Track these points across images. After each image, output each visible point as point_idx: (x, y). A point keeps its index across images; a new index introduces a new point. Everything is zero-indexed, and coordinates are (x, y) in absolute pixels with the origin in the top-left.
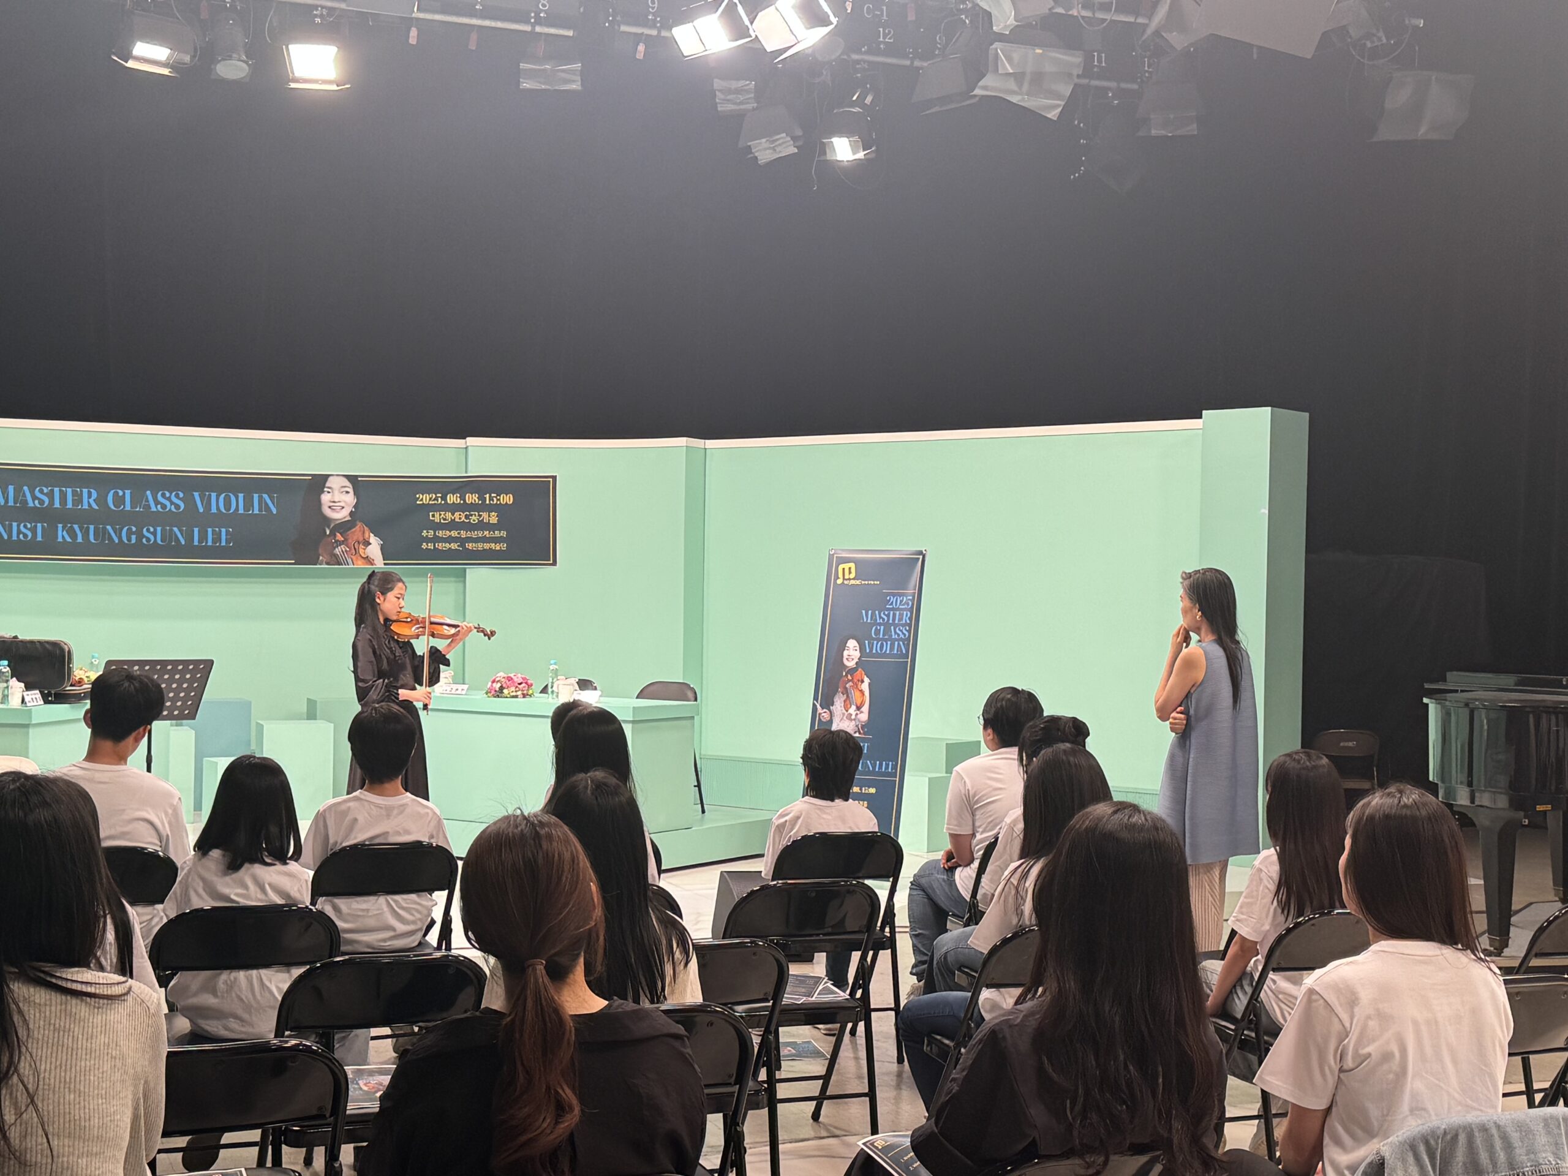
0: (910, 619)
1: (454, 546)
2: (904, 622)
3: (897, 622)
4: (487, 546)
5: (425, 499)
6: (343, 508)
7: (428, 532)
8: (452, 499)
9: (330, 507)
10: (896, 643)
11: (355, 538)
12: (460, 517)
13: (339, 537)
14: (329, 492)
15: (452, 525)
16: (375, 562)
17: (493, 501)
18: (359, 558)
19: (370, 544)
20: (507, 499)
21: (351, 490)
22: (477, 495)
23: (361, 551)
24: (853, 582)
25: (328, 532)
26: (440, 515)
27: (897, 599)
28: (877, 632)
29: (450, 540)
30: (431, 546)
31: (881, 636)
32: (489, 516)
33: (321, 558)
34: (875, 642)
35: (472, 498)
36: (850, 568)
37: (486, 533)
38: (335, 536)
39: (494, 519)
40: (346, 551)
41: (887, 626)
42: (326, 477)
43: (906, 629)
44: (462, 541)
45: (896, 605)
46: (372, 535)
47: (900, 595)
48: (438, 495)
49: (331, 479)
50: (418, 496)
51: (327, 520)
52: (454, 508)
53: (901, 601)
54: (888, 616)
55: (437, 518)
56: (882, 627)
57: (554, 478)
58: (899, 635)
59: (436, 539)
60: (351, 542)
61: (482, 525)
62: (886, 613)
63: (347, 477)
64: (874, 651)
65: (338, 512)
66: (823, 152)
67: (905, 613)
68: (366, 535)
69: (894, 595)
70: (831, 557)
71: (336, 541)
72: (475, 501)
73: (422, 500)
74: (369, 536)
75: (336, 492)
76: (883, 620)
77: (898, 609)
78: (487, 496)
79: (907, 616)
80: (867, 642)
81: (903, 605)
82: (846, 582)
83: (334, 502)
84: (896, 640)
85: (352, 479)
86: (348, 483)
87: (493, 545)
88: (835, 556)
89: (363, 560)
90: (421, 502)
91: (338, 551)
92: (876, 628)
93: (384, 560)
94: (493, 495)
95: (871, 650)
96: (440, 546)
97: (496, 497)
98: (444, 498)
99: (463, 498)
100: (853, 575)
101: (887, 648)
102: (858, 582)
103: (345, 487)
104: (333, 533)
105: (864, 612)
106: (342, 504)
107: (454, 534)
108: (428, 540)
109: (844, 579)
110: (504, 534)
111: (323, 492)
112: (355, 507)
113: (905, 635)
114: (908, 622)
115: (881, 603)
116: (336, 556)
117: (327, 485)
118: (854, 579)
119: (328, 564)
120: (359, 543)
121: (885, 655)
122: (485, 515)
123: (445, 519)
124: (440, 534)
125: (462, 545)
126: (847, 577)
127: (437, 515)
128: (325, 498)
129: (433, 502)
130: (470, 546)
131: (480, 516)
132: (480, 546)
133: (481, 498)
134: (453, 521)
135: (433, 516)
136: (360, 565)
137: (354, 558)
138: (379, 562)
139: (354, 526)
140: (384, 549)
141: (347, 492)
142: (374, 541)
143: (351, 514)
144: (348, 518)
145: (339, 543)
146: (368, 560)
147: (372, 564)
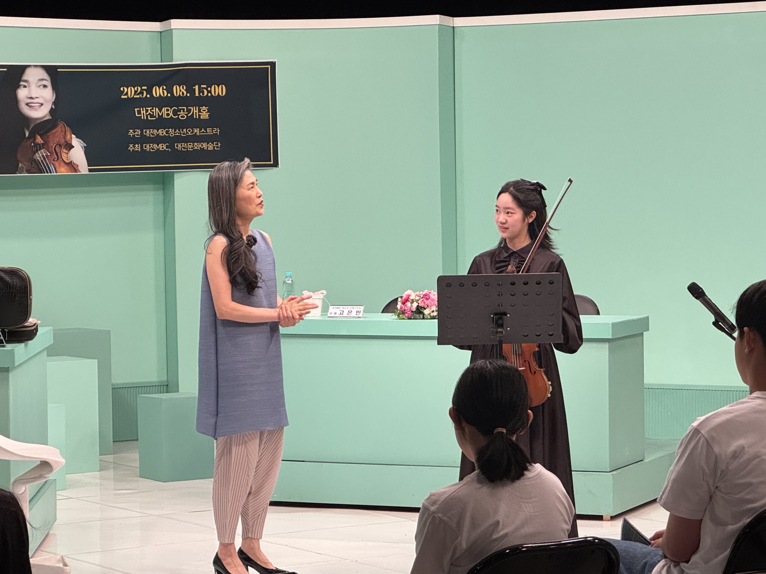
1: (162, 147)
4: (197, 146)
5: (130, 92)
6: (42, 104)
7: (135, 132)
8: (158, 92)
9: (27, 104)
11: (56, 140)
12: (167, 112)
13: (39, 140)
14: (25, 87)
15: (160, 123)
16: (80, 168)
17: (203, 93)
18: (62, 164)
19: (73, 147)
20: (219, 90)
21: (48, 83)
22: (185, 87)
23: (64, 156)
25: (27, 134)
26: (147, 111)
29: (158, 140)
30: (138, 147)
32: (200, 111)
33: (20, 165)
35: (179, 91)
37: (197, 131)
38: (35, 139)
39: (205, 115)
40: (47, 156)
42: (22, 69)
44: (171, 141)
46: (73, 136)
48: (143, 88)
50: (122, 89)
51: (26, 120)
52: (161, 102)
55: (143, 113)
57: (273, 64)
59: (143, 140)
60: (52, 145)
61: (192, 122)
63: (45, 67)
65: (36, 110)
68: (68, 137)
71: (36, 145)
72: (183, 93)
73: (127, 94)
74: (71, 138)
75: (33, 86)
78: (197, 87)
83: (31, 98)
85: (50, 70)
86: (45, 76)
87: (205, 145)
89: (66, 167)
90: (126, 97)
91: (39, 156)
93: (88, 166)
94: (202, 86)
96: (148, 147)
97: (207, 89)
98: (149, 91)
99: (170, 91)
103: (43, 80)
104: (32, 136)
106: (40, 101)
107: (162, 132)
108: (134, 140)
110: (217, 131)
111: (18, 86)
112: (54, 103)
116: (36, 162)
117: (25, 77)
119: (28, 172)
120: (60, 145)
122: (194, 110)
123: (152, 116)
124: (148, 133)
125: (171, 146)
127: (143, 111)
128: (22, 93)
129: (138, 96)
130: (179, 146)
131: (189, 111)
132: (190, 146)
133: (190, 90)
134: (161, 117)
135: (139, 112)
136: (63, 171)
137: (57, 164)
138: (83, 167)
139: (54, 126)
140: (88, 153)
141: (45, 86)
142: (77, 143)
143: (52, 111)
144: (49, 117)
145: (40, 147)
146: (72, 166)
147: (76, 170)
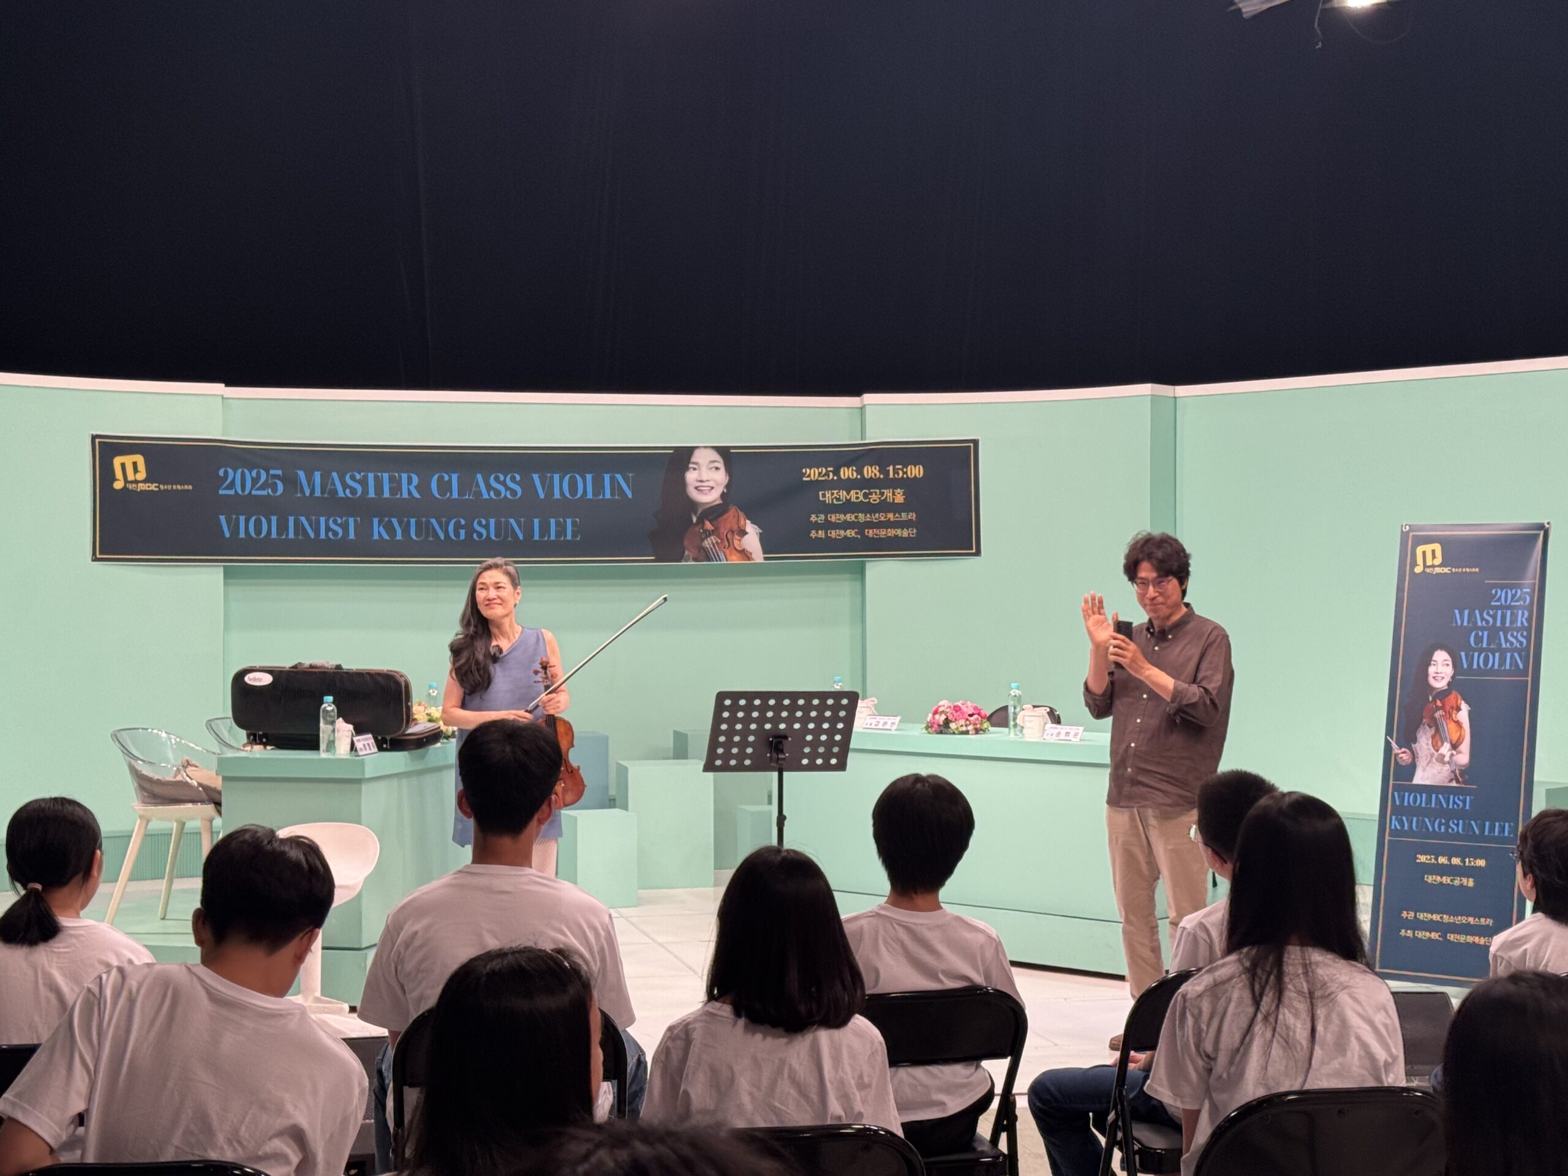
0: (1529, 620)
1: (851, 533)
2: (1519, 624)
3: (1508, 624)
4: (891, 532)
5: (812, 474)
6: (712, 488)
7: (817, 517)
8: (847, 473)
9: (696, 488)
10: (1509, 655)
11: (728, 526)
12: (856, 496)
13: (708, 526)
14: (695, 469)
15: (848, 507)
16: (753, 556)
17: (898, 474)
18: (734, 551)
19: (747, 533)
20: (916, 471)
21: (721, 465)
22: (877, 468)
23: (736, 543)
24: (1438, 570)
25: (695, 520)
26: (833, 494)
27: (1506, 593)
28: (1478, 639)
29: (846, 525)
30: (821, 534)
31: (1485, 645)
32: (894, 494)
33: (687, 553)
34: (1476, 654)
35: (871, 472)
36: (1433, 552)
37: (890, 516)
38: (704, 524)
39: (900, 498)
40: (717, 543)
41: (1493, 632)
42: (690, 450)
43: (1522, 635)
44: (861, 527)
45: (1506, 601)
46: (748, 522)
47: (1511, 586)
48: (829, 469)
49: (697, 453)
50: (804, 471)
51: (693, 505)
52: (848, 485)
53: (1513, 596)
54: (1494, 617)
55: (828, 497)
56: (1486, 633)
58: (1512, 643)
59: (828, 526)
60: (724, 531)
61: (885, 506)
62: (1491, 612)
63: (718, 449)
64: (1475, 666)
65: (706, 494)
67: (1520, 612)
68: (742, 522)
69: (1502, 587)
70: (1404, 536)
71: (705, 531)
72: (875, 475)
73: (809, 476)
74: (745, 524)
75: (703, 469)
76: (1487, 622)
77: (1510, 607)
78: (891, 468)
79: (1523, 616)
80: (1463, 654)
81: (1517, 601)
82: (1428, 570)
83: (701, 481)
84: (1507, 650)
85: (723, 451)
86: (718, 457)
87: (899, 532)
88: (1411, 534)
89: (738, 555)
90: (808, 479)
91: (707, 543)
92: (1477, 635)
93: (764, 553)
94: (898, 467)
95: (1471, 664)
96: (833, 534)
97: (902, 470)
98: (836, 472)
99: (860, 471)
100: (1438, 560)
101: (1495, 661)
102: (1446, 570)
103: (714, 462)
104: (701, 521)
105: (1457, 611)
106: (711, 484)
107: (850, 517)
108: (817, 527)
109: (1425, 566)
110: (912, 516)
111: (687, 469)
112: (727, 487)
113: (1521, 643)
114: (1526, 624)
115: (1482, 599)
116: (705, 550)
117: (693, 459)
118: (1439, 566)
119: (695, 560)
120: (732, 531)
121: (1492, 672)
122: (888, 493)
123: (838, 500)
124: (833, 518)
125: (861, 532)
126: (1429, 563)
127: (828, 495)
128: (691, 477)
129: (823, 479)
130: (870, 533)
131: (882, 494)
132: (882, 533)
133: (883, 471)
134: (849, 501)
135: (824, 495)
136: (735, 560)
137: (727, 552)
138: (758, 556)
139: (726, 511)
140: (764, 540)
141: (717, 468)
143: (723, 496)
144: (719, 502)
145: (708, 534)
146: (745, 554)
147: (749, 559)
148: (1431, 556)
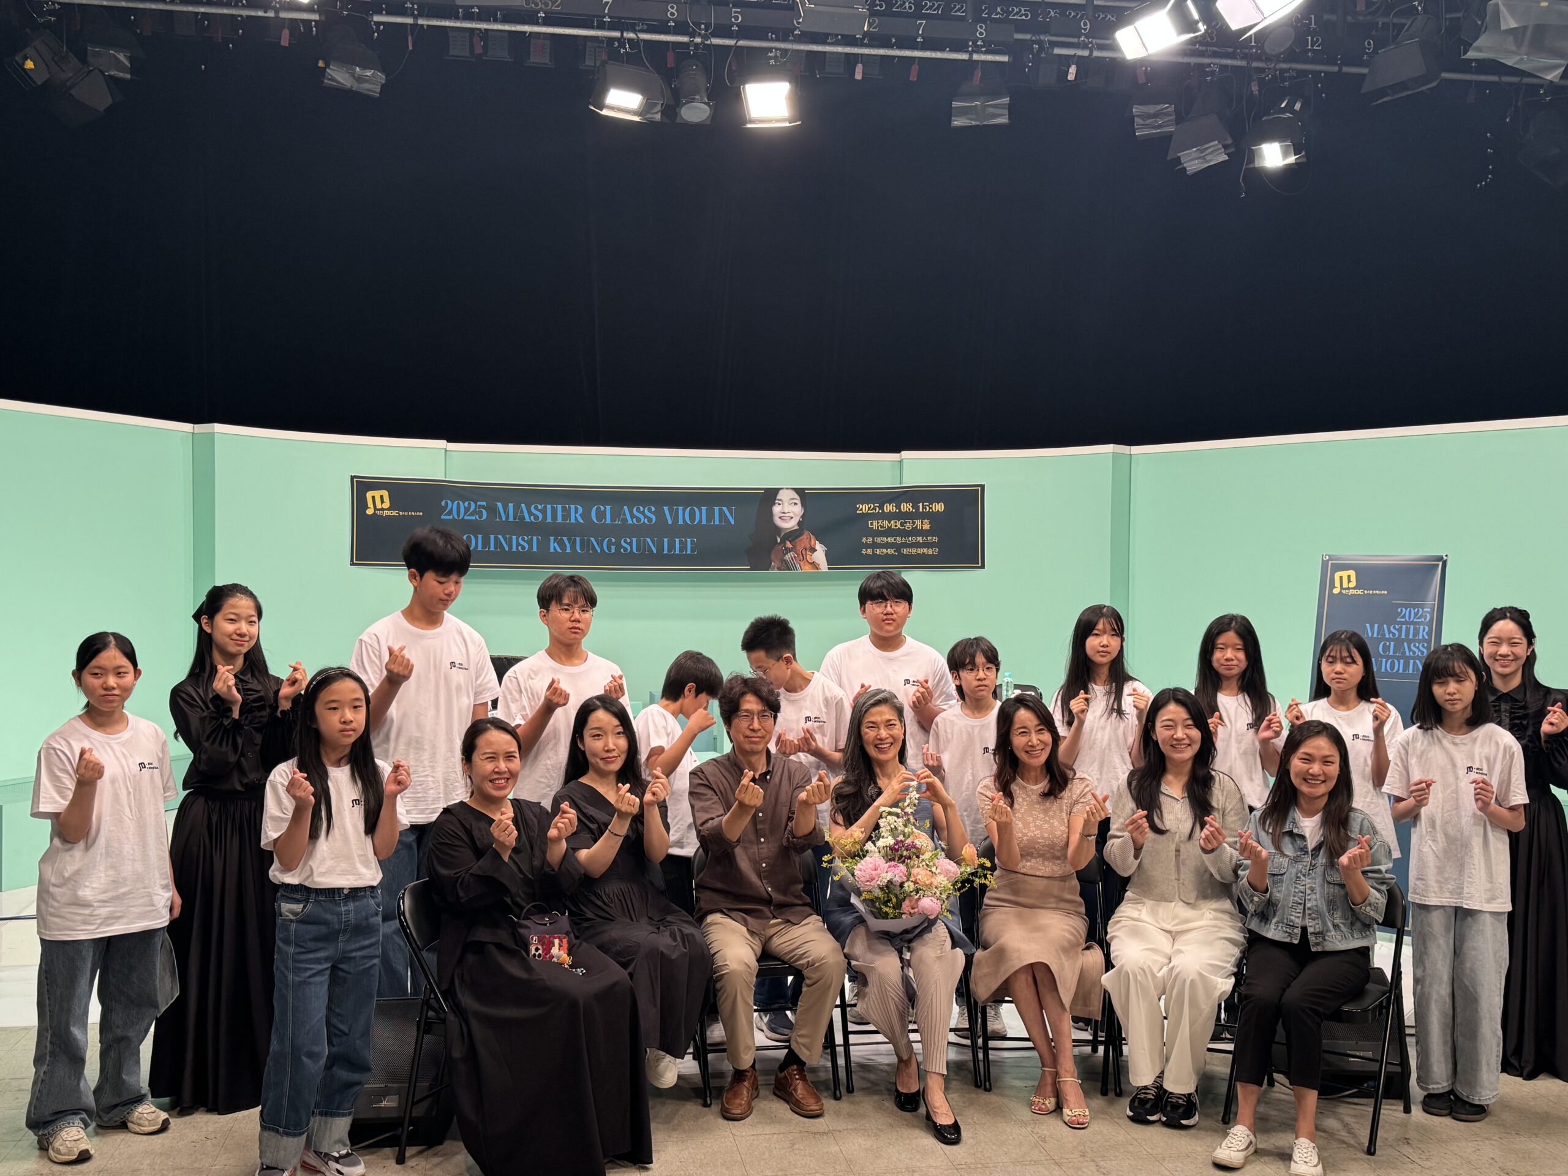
0: (1429, 634)
1: (890, 551)
2: (1421, 637)
3: (1411, 637)
4: (920, 551)
5: (864, 508)
6: (792, 518)
7: (867, 539)
8: (889, 508)
9: (780, 517)
10: (1412, 661)
11: (803, 545)
12: (895, 524)
13: (789, 545)
14: (779, 504)
15: (889, 532)
16: (820, 567)
17: (926, 509)
18: (806, 563)
19: (816, 550)
20: (939, 507)
21: (798, 501)
22: (911, 504)
23: (808, 557)
24: (1353, 592)
25: (779, 540)
26: (878, 523)
27: (1410, 611)
28: (1386, 648)
29: (887, 545)
30: (870, 551)
31: (1391, 653)
32: (922, 523)
33: (773, 564)
34: (1384, 660)
35: (906, 507)
36: (1349, 577)
37: (920, 539)
38: (785, 544)
39: (926, 526)
40: (795, 557)
41: (1399, 642)
42: (778, 490)
43: (1423, 646)
44: (898, 547)
45: (1410, 618)
46: (817, 542)
47: (1418, 606)
48: (876, 505)
49: (781, 492)
50: (858, 506)
51: (778, 530)
52: (890, 516)
53: (1416, 614)
54: (1400, 630)
55: (875, 525)
56: (1392, 643)
57: (982, 487)
58: (1414, 653)
59: (874, 545)
60: (799, 549)
61: (916, 532)
62: (1397, 627)
63: (796, 490)
65: (787, 522)
66: (1252, 160)
67: (1422, 627)
68: (813, 543)
69: (1407, 607)
70: (1325, 564)
71: (786, 549)
72: (909, 509)
74: (815, 544)
75: (786, 504)
76: (1394, 634)
77: (1413, 623)
78: (921, 504)
79: (1424, 631)
80: (1373, 660)
81: (1418, 618)
82: (1344, 592)
83: (784, 513)
84: (1410, 658)
85: (800, 492)
86: (796, 496)
87: (926, 550)
88: (1330, 562)
89: (810, 566)
90: (861, 512)
91: (787, 557)
92: (1385, 644)
93: (828, 565)
94: (925, 504)
96: (878, 551)
97: (929, 506)
98: (881, 507)
99: (898, 507)
100: (1353, 584)
101: (1399, 666)
102: (1359, 592)
103: (793, 499)
104: (783, 541)
105: (1368, 625)
106: (791, 515)
107: (890, 540)
108: (867, 546)
109: (1342, 588)
110: (936, 539)
111: (774, 504)
112: (802, 517)
114: (1426, 637)
115: (1389, 616)
116: (785, 561)
117: (779, 497)
118: (1354, 588)
119: (779, 569)
120: (806, 549)
121: (1397, 675)
122: (918, 523)
123: (882, 527)
124: (878, 540)
125: (898, 549)
126: (1345, 585)
127: (875, 523)
128: (777, 509)
129: (872, 512)
130: (905, 551)
131: (914, 523)
132: (914, 551)
133: (915, 507)
134: (890, 528)
135: (872, 524)
136: (807, 569)
137: (802, 563)
138: (824, 566)
139: (801, 534)
140: (828, 555)
141: (795, 504)
142: (820, 549)
143: (799, 523)
144: (797, 527)
145: (788, 550)
146: (815, 565)
147: (817, 569)
148: (1346, 581)
